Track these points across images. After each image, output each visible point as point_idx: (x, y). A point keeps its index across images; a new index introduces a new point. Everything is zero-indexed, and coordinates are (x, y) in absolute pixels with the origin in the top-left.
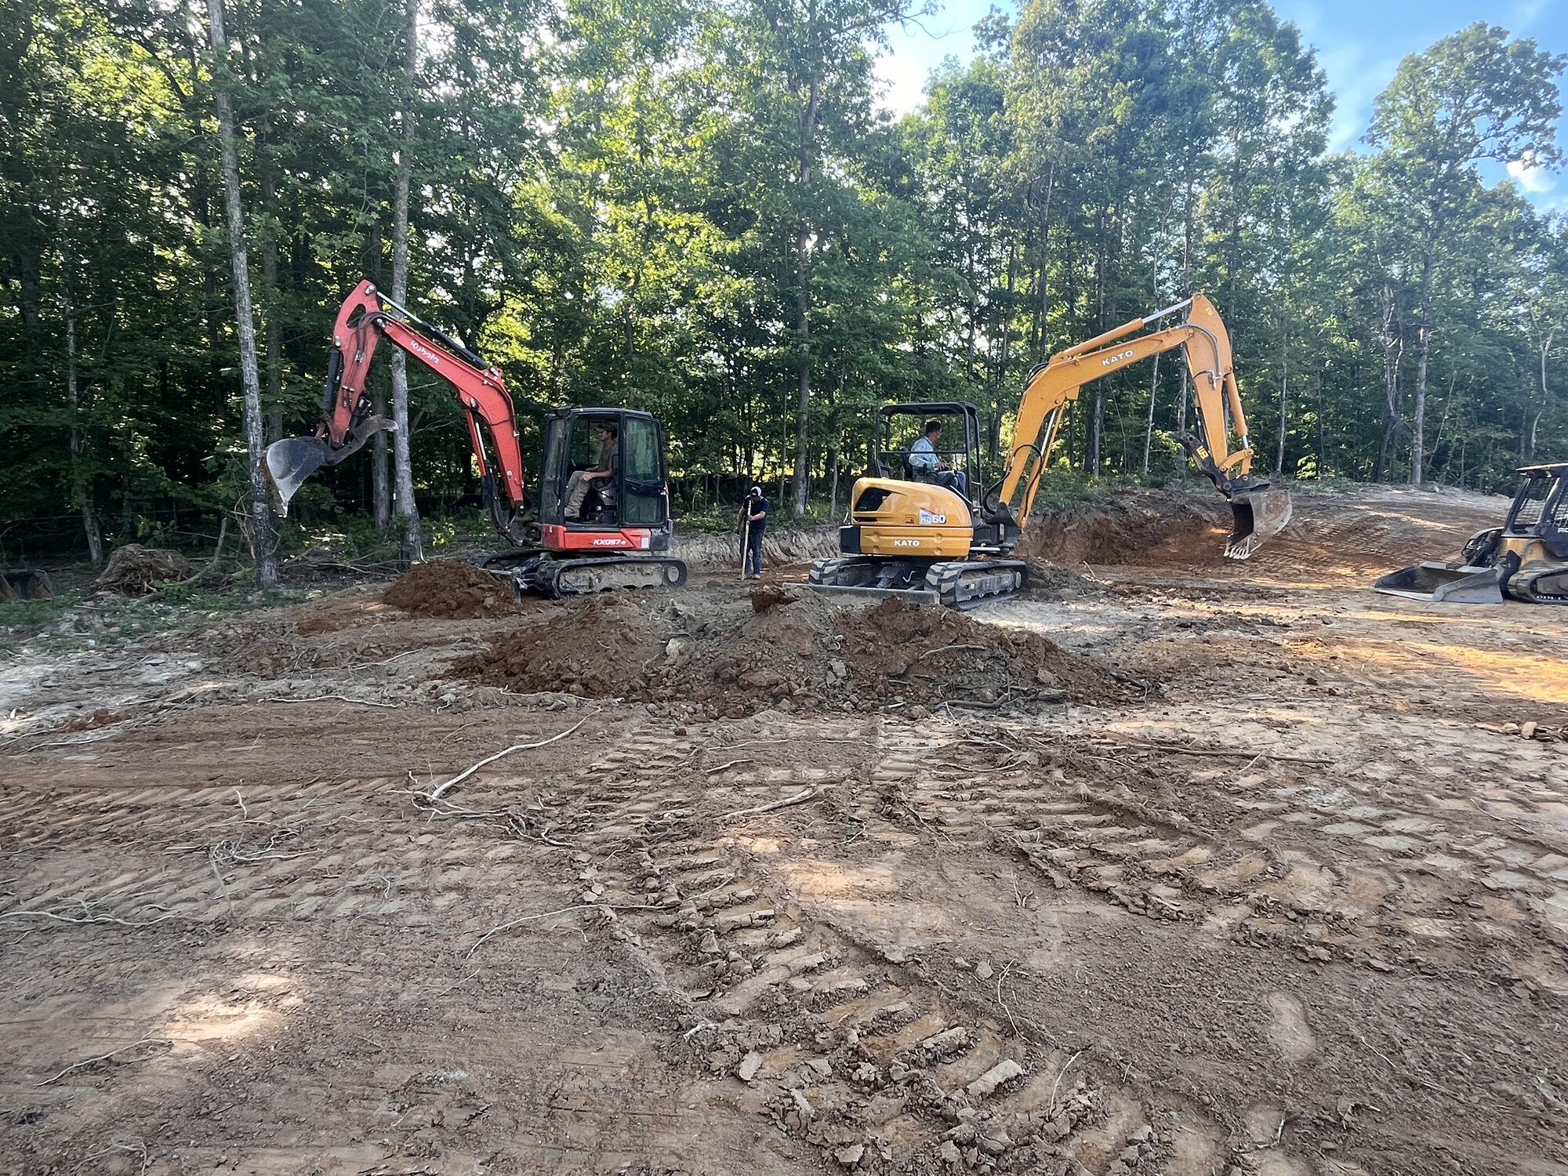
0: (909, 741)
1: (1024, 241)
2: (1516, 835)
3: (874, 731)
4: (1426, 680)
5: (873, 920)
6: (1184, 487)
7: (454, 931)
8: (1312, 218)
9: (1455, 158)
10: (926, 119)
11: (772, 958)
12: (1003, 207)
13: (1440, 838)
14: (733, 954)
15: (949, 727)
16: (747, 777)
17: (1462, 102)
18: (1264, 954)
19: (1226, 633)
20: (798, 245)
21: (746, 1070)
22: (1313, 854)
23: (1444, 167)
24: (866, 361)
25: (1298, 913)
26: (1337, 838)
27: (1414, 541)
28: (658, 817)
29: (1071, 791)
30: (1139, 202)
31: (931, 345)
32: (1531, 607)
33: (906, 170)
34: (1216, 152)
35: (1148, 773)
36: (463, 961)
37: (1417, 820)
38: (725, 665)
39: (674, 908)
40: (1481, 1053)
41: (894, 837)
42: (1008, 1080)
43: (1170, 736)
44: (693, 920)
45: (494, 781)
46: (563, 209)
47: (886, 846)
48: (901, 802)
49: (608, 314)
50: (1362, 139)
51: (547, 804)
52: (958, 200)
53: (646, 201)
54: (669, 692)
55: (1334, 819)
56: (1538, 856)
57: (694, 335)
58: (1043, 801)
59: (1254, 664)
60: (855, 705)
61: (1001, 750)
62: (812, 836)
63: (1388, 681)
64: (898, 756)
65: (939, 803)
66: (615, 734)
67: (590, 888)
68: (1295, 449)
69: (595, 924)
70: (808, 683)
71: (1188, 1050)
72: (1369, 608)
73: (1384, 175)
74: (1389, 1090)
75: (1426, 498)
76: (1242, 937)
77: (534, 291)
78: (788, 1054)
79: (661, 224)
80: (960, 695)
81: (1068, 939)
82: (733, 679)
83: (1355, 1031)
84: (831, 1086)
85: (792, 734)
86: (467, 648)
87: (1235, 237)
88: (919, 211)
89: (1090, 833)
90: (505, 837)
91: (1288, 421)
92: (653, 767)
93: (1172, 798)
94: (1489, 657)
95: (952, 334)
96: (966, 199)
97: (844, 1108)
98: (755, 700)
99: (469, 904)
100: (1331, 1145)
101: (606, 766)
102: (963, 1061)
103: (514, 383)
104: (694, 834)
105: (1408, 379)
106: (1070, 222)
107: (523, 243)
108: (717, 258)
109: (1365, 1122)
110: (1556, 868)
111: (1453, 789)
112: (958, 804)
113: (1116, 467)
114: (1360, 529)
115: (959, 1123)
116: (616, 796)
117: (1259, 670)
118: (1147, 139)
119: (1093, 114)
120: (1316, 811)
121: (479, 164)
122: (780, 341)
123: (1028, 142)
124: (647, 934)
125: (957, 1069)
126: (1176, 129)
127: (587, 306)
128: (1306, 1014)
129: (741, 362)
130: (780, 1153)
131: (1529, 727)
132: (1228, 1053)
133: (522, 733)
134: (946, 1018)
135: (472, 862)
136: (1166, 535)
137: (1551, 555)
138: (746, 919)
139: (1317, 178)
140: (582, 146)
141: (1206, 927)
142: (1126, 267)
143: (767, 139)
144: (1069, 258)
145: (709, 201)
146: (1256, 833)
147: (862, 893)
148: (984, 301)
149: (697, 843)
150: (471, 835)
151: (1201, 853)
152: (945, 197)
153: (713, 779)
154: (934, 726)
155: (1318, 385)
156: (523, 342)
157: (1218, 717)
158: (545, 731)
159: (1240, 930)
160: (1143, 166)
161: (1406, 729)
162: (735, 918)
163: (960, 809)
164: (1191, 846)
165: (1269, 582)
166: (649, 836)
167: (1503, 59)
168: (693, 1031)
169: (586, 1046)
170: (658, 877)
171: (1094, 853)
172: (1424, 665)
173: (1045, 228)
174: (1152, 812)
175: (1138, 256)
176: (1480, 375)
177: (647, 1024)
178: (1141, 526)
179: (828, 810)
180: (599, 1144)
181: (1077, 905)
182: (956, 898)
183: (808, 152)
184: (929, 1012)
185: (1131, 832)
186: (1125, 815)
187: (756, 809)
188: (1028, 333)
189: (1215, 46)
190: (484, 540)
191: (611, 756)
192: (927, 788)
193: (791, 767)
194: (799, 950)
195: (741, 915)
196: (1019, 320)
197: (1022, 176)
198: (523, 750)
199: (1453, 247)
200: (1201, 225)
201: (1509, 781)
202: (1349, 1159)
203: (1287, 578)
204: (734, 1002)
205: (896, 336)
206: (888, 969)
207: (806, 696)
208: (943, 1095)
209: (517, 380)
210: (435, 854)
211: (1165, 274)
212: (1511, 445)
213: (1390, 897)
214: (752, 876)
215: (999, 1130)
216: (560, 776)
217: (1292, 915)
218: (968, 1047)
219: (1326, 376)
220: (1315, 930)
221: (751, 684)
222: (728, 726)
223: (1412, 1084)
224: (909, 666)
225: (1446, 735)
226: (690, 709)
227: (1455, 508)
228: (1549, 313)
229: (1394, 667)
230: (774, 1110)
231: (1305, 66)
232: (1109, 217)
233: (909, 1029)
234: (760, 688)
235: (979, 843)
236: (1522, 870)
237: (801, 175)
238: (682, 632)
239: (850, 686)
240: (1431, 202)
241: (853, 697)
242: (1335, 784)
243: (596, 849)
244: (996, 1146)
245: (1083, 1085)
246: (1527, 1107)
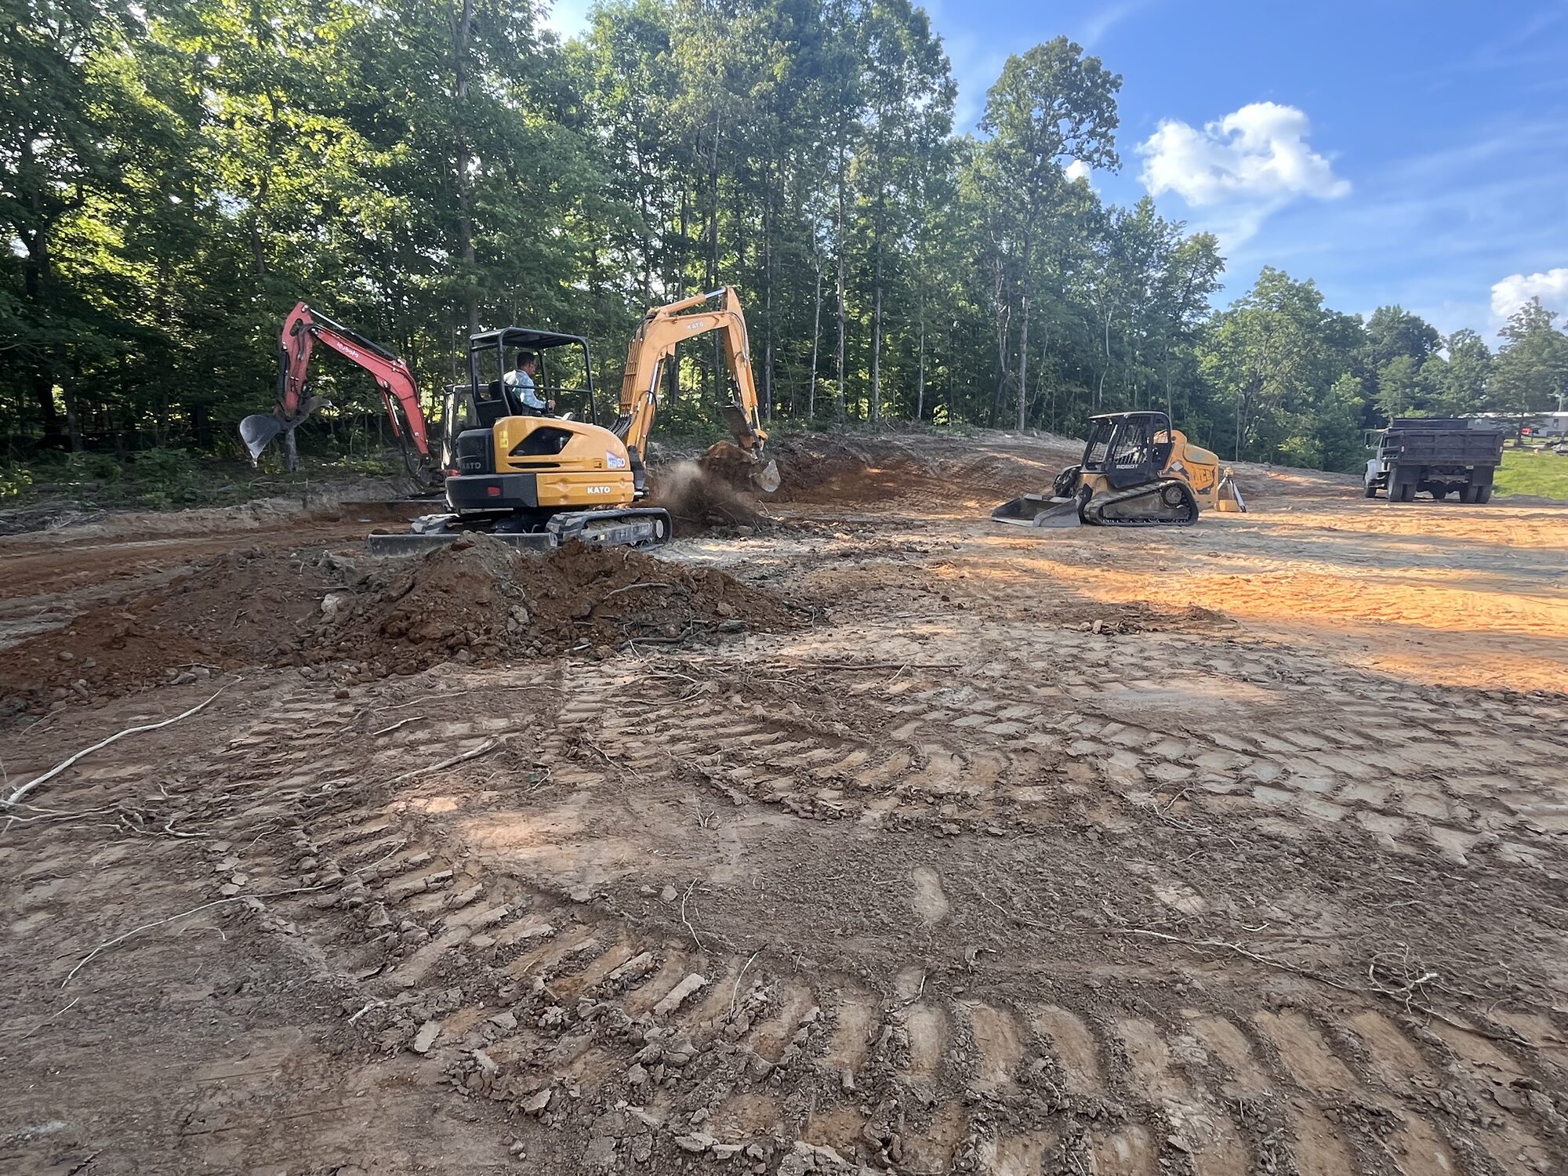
0: (596, 682)
1: (695, 187)
2: (1089, 711)
3: (559, 675)
4: (1029, 591)
5: (559, 864)
6: (844, 431)
7: (42, 958)
8: (941, 192)
9: (1046, 152)
10: (591, 48)
11: (451, 920)
12: (672, 150)
13: (1038, 720)
14: (406, 924)
15: (635, 664)
16: (421, 735)
17: (1051, 104)
18: (910, 836)
19: (879, 560)
20: (458, 166)
21: (422, 1043)
22: (946, 746)
23: (1038, 159)
24: (539, 297)
25: (935, 797)
26: (964, 729)
27: (1020, 477)
28: (315, 790)
29: (748, 713)
30: (799, 160)
31: (607, 285)
32: (1099, 529)
33: (574, 100)
34: (863, 121)
35: (815, 690)
36: (57, 992)
37: (1023, 706)
38: (393, 618)
39: (336, 885)
40: (1066, 890)
41: (580, 777)
42: (693, 993)
43: (833, 654)
44: (359, 895)
45: (98, 774)
46: (154, 91)
47: (572, 788)
48: (587, 743)
49: (228, 225)
50: (978, 126)
51: (174, 791)
52: (629, 137)
53: (270, 95)
54: (328, 653)
55: (961, 713)
56: (1104, 726)
57: (340, 257)
58: (722, 726)
59: (901, 587)
60: (539, 650)
61: (685, 682)
62: (493, 788)
63: (1001, 594)
64: (584, 697)
65: (625, 739)
66: (262, 704)
67: (229, 880)
68: (931, 400)
69: (238, 919)
70: (487, 631)
71: (849, 932)
72: (988, 534)
73: (995, 160)
74: (1003, 934)
75: (1028, 441)
76: (893, 825)
77: (126, 189)
78: (469, 1015)
79: (290, 124)
80: (646, 633)
81: (746, 851)
82: (401, 634)
83: (978, 890)
84: (517, 1038)
85: (471, 685)
86: (56, 620)
87: (881, 204)
88: (588, 144)
89: (765, 751)
90: (114, 837)
91: (926, 374)
92: (309, 736)
93: (834, 711)
94: (1071, 570)
95: (628, 275)
96: (637, 137)
97: (529, 1057)
98: (429, 654)
99: (65, 923)
100: (960, 989)
101: (249, 741)
102: (650, 984)
103: (106, 300)
104: (359, 804)
105: (1014, 342)
106: (737, 173)
107: (102, 130)
108: (363, 172)
109: (986, 964)
110: (1115, 733)
111: (1048, 680)
112: (643, 738)
113: (787, 412)
114: (981, 467)
115: (646, 1044)
116: (263, 772)
117: (905, 591)
118: (804, 100)
119: (755, 68)
120: (948, 708)
121: (31, 20)
122: (445, 271)
123: (695, 87)
124: (304, 919)
125: (643, 994)
126: (828, 95)
127: (201, 213)
128: (941, 881)
129: (400, 291)
130: (462, 1118)
131: (1098, 624)
132: (881, 929)
133: (136, 713)
134: (632, 946)
135: (65, 873)
136: (830, 475)
137: (1112, 487)
138: (420, 884)
139: (943, 157)
140: (177, 16)
141: (863, 820)
142: (789, 224)
143: (415, 43)
144: (738, 210)
145: (349, 104)
146: (902, 734)
147: (549, 839)
148: (657, 244)
149: (363, 812)
150: (66, 841)
151: (859, 756)
152: (615, 133)
153: (381, 742)
154: (620, 665)
155: (948, 343)
156: (113, 251)
157: (871, 635)
158: (168, 709)
159: (890, 819)
160: (801, 126)
161: (1014, 633)
162: (409, 885)
163: (646, 743)
164: (850, 751)
165: (913, 515)
166: (305, 812)
167: (1079, 72)
168: (360, 1013)
169: (228, 1057)
170: (315, 855)
171: (769, 768)
172: (1027, 580)
173: (714, 176)
174: (819, 725)
175: (799, 213)
176: (1065, 340)
177: (305, 1016)
178: (809, 467)
179: (509, 757)
180: (246, 1163)
181: (754, 818)
182: (641, 829)
183: (464, 65)
184: (616, 943)
185: (801, 745)
186: (795, 730)
187: (431, 768)
188: (701, 280)
189: (860, 20)
190: (76, 489)
191: (256, 729)
192: (613, 725)
193: (470, 719)
194: (481, 906)
195: (416, 882)
196: (694, 266)
197: (690, 120)
198: (139, 733)
199: (1046, 228)
200: (852, 189)
201: (1084, 668)
202: (974, 997)
203: (928, 510)
204: (408, 973)
205: (572, 274)
206: (575, 910)
207: (486, 645)
208: (631, 1021)
209: (111, 297)
210: (13, 870)
211: (822, 232)
212: (1086, 398)
213: (1003, 774)
214: (427, 838)
215: (684, 1042)
216: (190, 758)
217: (931, 800)
218: (654, 969)
219: (954, 335)
220: (948, 810)
221: (423, 638)
222: (398, 684)
223: (1018, 925)
224: (593, 608)
225: (1043, 635)
226: (353, 669)
227: (1048, 450)
228: (1111, 290)
229: (1005, 582)
230: (454, 1076)
231: (933, 52)
232: (772, 172)
233: (597, 964)
234: (434, 640)
235: (664, 773)
236: (1093, 739)
237: (458, 89)
238: (340, 585)
239: (533, 632)
240: (1029, 189)
241: (536, 642)
242: (963, 684)
243: (237, 835)
244: (681, 1058)
245: (759, 983)
246: (1096, 926)
